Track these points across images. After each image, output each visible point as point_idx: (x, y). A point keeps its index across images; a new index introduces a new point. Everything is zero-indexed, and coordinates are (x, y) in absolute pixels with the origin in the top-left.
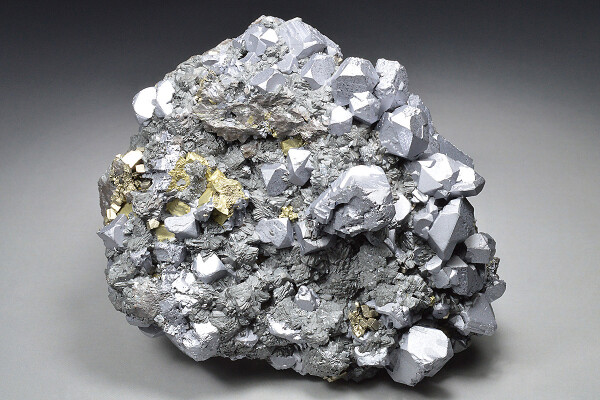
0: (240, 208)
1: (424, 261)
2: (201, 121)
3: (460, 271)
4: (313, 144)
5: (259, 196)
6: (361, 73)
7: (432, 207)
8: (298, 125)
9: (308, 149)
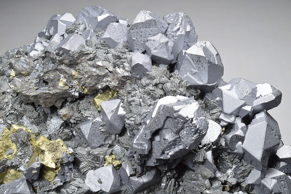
0: (66, 161)
1: (244, 177)
2: (18, 94)
3: (279, 179)
4: (121, 91)
5: (82, 151)
6: (151, 18)
7: (240, 124)
8: (104, 76)
9: (118, 97)
